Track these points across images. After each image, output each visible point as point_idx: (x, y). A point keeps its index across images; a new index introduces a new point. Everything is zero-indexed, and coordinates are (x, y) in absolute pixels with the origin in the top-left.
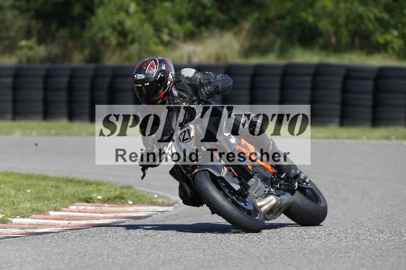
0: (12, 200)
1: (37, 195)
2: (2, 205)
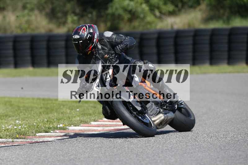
0: (69, 116)
1: (83, 113)
2: (62, 119)
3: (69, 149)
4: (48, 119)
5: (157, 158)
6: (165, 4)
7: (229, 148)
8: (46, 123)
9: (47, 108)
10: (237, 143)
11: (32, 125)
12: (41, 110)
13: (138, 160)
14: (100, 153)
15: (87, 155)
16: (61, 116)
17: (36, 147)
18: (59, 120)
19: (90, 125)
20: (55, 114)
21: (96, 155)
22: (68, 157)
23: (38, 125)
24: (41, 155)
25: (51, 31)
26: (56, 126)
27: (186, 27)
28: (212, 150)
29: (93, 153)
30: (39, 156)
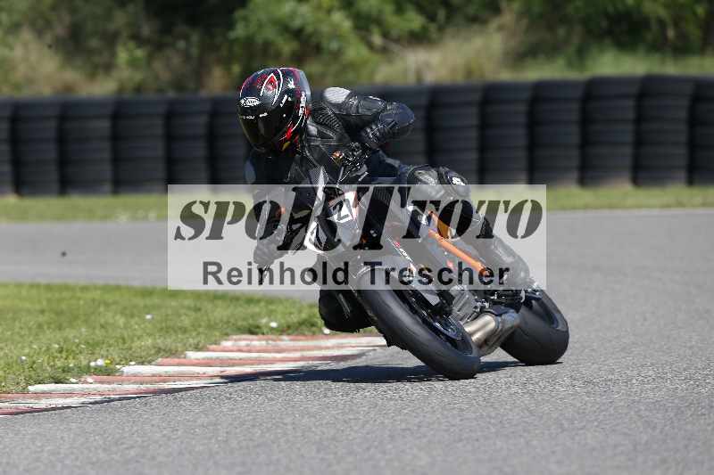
0: (122, 335)
1: (164, 325)
2: (103, 343)
3: (123, 429)
4: (62, 344)
5: (379, 456)
6: (399, 10)
7: (584, 424)
8: (56, 354)
9: (59, 313)
10: (606, 410)
11: (17, 361)
12: (41, 319)
13: (322, 459)
14: (213, 441)
15: (175, 446)
16: (99, 333)
17: (28, 426)
18: (93, 346)
19: (182, 361)
20: (83, 330)
21: (201, 448)
22: (119, 454)
23: (34, 363)
24: (42, 446)
25: (68, 88)
26: (84, 363)
27: (460, 79)
28: (537, 432)
29: (194, 442)
30: (39, 450)
